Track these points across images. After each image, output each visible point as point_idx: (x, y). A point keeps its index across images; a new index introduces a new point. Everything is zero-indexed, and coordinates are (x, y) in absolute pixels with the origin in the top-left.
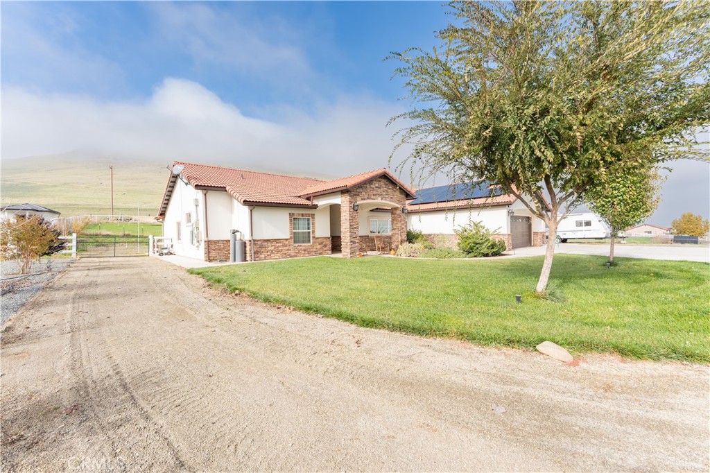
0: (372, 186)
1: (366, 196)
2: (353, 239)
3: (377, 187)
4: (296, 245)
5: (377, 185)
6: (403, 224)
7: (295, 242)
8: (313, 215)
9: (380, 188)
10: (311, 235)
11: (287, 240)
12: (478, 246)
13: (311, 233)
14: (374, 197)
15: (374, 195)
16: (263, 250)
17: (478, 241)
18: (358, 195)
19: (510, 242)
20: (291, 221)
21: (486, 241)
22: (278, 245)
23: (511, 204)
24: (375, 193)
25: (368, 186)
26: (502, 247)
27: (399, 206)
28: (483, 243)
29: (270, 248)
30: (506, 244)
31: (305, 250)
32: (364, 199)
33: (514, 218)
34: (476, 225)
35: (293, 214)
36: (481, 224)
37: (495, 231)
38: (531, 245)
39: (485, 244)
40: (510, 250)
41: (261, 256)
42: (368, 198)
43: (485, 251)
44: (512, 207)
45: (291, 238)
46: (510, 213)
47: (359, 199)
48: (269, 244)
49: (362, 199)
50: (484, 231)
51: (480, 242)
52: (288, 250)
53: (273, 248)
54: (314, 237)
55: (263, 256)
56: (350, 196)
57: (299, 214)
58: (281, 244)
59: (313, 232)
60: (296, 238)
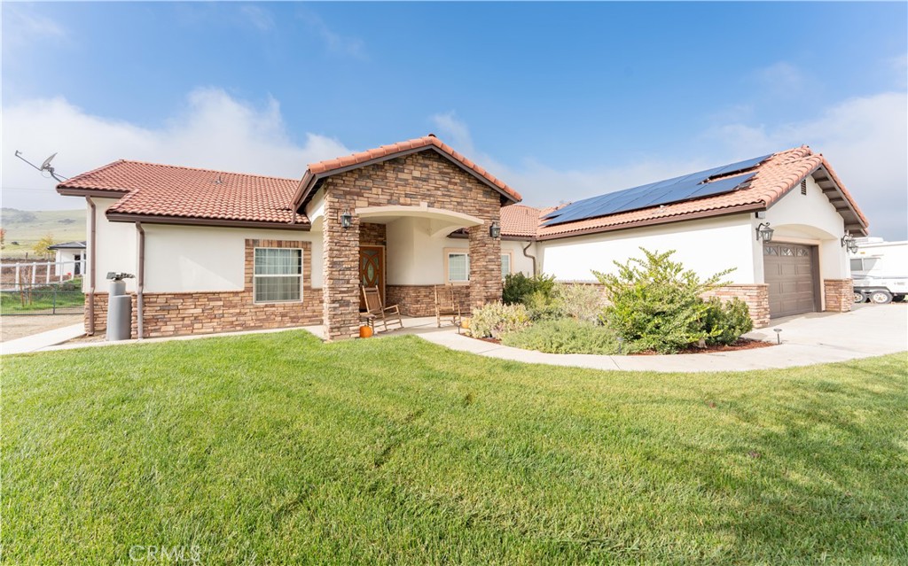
0: (401, 176)
1: (384, 198)
2: (339, 296)
3: (415, 178)
4: (261, 304)
5: (417, 174)
6: (491, 261)
7: (259, 298)
8: (307, 245)
9: (425, 180)
10: (302, 284)
11: (236, 293)
12: (657, 320)
13: (302, 280)
14: (408, 201)
15: (407, 196)
16: (173, 314)
17: (658, 306)
18: (360, 195)
19: (765, 304)
20: (249, 255)
21: (686, 305)
22: (212, 304)
23: (764, 209)
24: (408, 190)
25: (390, 175)
26: (740, 321)
27: (481, 222)
28: (674, 314)
29: (192, 311)
30: (753, 311)
31: (283, 315)
32: (379, 204)
33: (772, 247)
34: (654, 261)
35: (255, 242)
36: (671, 259)
37: (716, 278)
38: (819, 309)
39: (681, 316)
40: (764, 325)
41: (163, 329)
42: (389, 202)
43: (682, 336)
44: (768, 217)
45: (248, 290)
46: (764, 234)
47: (361, 202)
48: (189, 302)
49: (370, 204)
50: (679, 277)
51: (666, 308)
52: (239, 314)
53: (199, 310)
54: (305, 288)
55: (171, 328)
56: (334, 196)
57: (270, 243)
58: (221, 303)
59: (307, 278)
60: (263, 289)
